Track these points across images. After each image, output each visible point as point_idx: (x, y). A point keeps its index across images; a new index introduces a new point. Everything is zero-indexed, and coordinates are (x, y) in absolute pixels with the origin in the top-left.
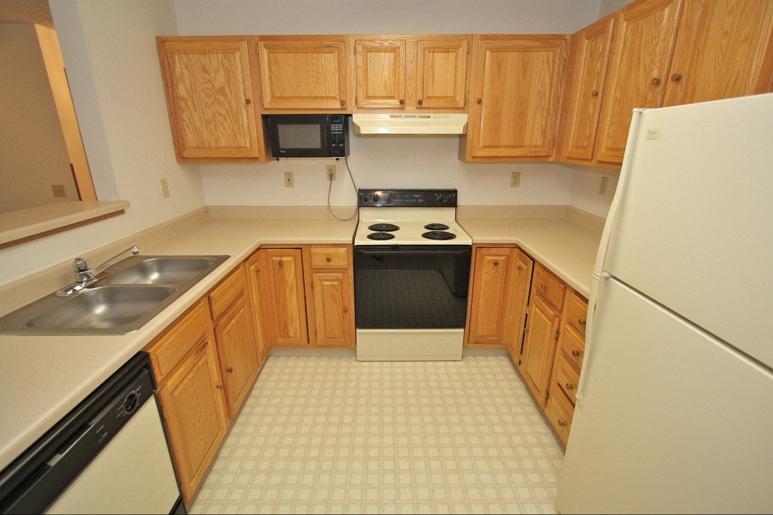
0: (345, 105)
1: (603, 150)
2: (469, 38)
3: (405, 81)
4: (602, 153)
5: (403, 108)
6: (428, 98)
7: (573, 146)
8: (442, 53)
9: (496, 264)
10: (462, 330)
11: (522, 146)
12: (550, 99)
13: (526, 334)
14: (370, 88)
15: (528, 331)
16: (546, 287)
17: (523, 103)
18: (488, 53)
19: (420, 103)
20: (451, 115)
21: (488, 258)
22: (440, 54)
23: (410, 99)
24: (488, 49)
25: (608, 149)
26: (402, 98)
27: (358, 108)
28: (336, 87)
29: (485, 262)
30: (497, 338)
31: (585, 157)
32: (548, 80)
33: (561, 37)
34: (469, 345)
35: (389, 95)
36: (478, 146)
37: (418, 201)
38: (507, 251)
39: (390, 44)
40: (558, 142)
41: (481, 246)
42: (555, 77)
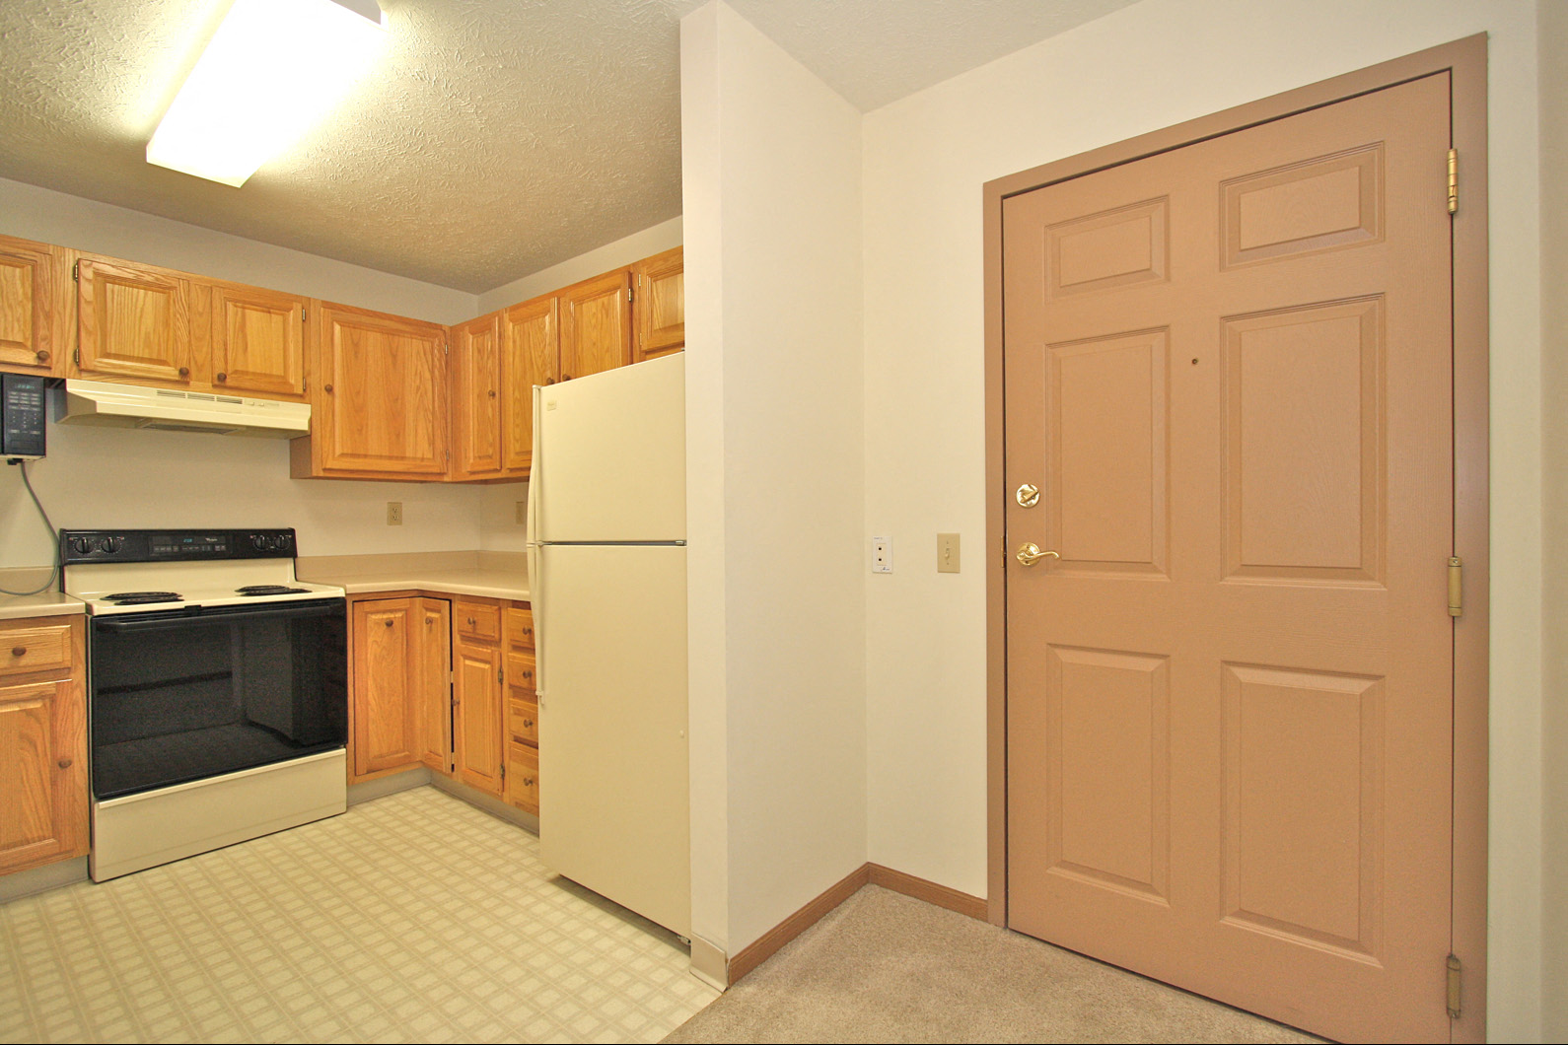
0: (49, 360)
1: (512, 456)
2: (306, 303)
3: (190, 342)
4: (512, 460)
5: (187, 383)
6: (236, 372)
7: (475, 458)
8: (259, 313)
9: (390, 624)
10: (343, 751)
11: (403, 458)
12: (433, 398)
13: (455, 708)
14: (113, 339)
15: (459, 703)
16: (474, 622)
17: (397, 400)
18: (337, 328)
19: (222, 378)
20: (281, 403)
21: (374, 617)
22: (254, 313)
23: (200, 370)
24: (337, 321)
25: (517, 454)
26: (184, 365)
27: (81, 371)
28: (25, 326)
29: (370, 624)
30: (407, 753)
31: (492, 467)
32: (428, 375)
33: (438, 327)
34: (358, 779)
35: (155, 357)
36: (332, 452)
37: (213, 548)
38: (404, 603)
39: (157, 279)
40: (452, 453)
41: (362, 599)
42: (436, 372)
